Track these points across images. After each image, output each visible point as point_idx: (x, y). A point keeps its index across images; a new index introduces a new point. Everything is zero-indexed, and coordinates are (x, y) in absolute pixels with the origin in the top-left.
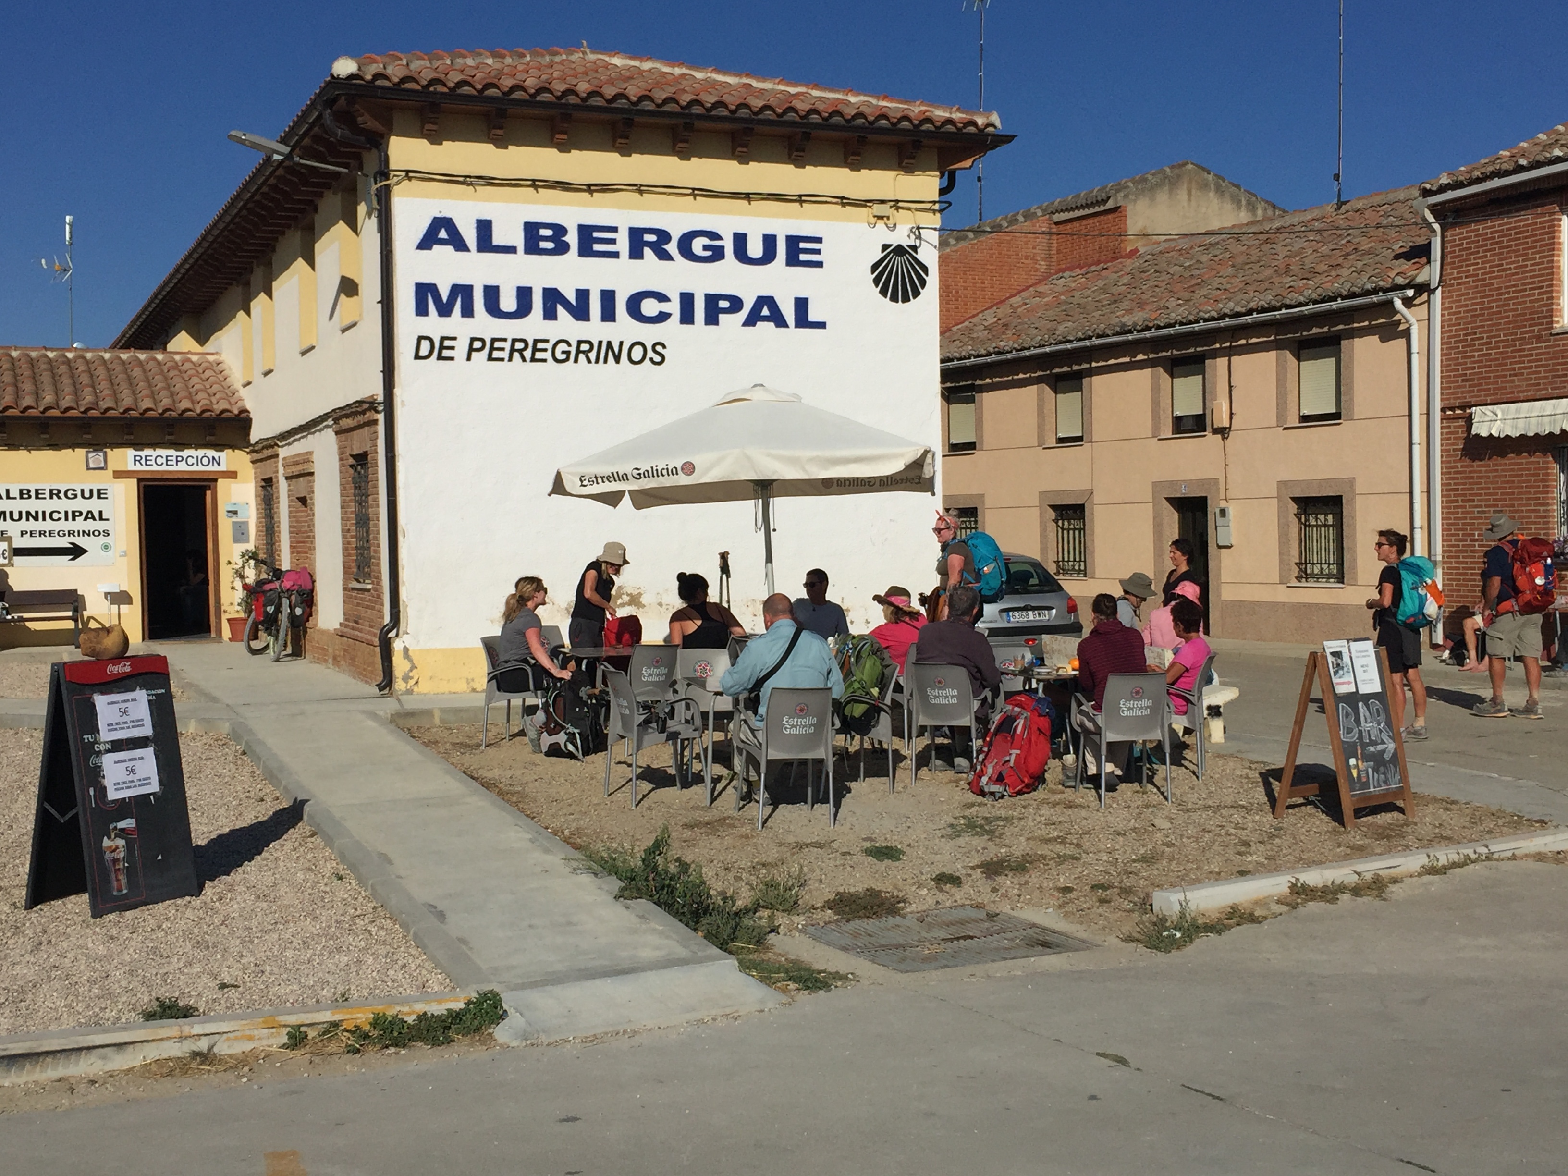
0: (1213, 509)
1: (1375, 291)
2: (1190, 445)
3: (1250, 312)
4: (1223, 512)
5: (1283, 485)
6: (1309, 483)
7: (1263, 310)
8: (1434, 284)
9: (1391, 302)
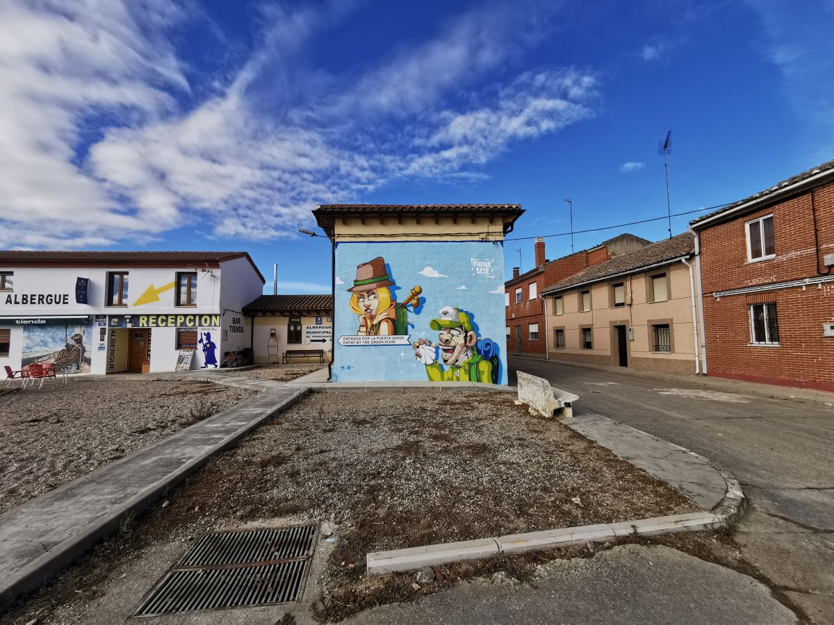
0: (627, 330)
1: (676, 257)
2: (620, 310)
3: (635, 269)
4: (630, 330)
5: (649, 321)
6: (657, 320)
7: (639, 268)
8: (697, 253)
9: (681, 261)
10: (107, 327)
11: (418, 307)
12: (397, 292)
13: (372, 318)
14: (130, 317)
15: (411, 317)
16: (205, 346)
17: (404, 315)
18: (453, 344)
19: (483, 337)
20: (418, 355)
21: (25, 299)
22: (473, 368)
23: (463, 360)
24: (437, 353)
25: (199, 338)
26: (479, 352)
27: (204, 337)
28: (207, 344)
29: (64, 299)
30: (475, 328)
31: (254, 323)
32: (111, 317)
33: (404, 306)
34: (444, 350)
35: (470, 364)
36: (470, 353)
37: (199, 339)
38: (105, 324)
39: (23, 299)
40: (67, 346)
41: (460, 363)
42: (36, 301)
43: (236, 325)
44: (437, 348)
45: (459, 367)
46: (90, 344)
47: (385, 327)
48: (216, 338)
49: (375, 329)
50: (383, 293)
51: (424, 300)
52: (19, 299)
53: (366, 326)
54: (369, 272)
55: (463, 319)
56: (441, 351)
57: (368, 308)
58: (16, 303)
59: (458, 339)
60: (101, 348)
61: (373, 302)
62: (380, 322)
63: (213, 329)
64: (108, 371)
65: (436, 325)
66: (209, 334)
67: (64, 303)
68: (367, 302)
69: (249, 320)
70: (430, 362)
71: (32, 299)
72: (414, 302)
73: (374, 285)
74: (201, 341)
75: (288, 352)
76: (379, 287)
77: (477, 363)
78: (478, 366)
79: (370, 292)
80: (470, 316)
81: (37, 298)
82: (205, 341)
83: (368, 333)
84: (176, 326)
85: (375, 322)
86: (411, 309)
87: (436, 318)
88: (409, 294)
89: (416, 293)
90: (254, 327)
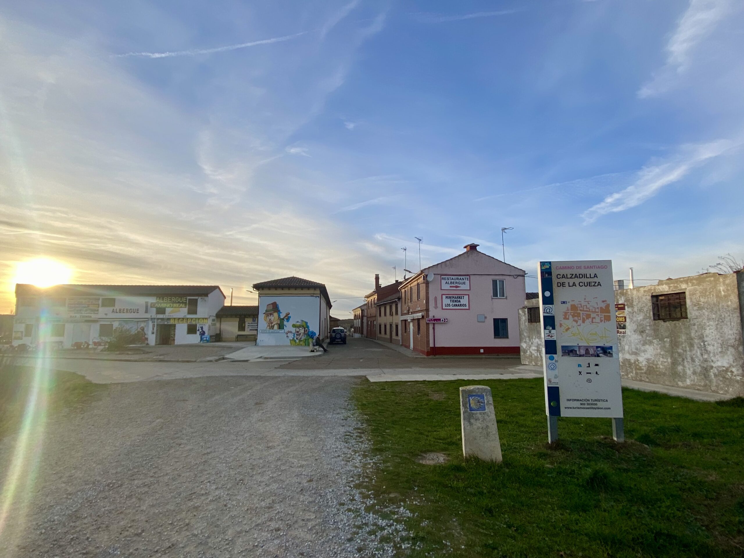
10: (156, 324)
11: (288, 320)
12: (281, 314)
13: (272, 323)
14: (166, 319)
15: (285, 323)
16: (200, 332)
17: (283, 322)
18: (300, 332)
19: (311, 330)
20: (287, 337)
21: (120, 310)
22: (307, 341)
23: (303, 338)
24: (294, 336)
25: (198, 329)
26: (309, 335)
27: (200, 329)
29: (137, 311)
30: (308, 327)
31: (221, 322)
32: (158, 319)
33: (283, 319)
34: (297, 335)
35: (306, 340)
36: (306, 336)
38: (155, 322)
39: (119, 311)
40: (138, 332)
41: (302, 339)
42: (125, 311)
43: (214, 323)
44: (294, 334)
45: (302, 341)
47: (276, 327)
48: (206, 329)
49: (272, 327)
50: (276, 314)
51: (290, 317)
52: (118, 311)
53: (269, 326)
54: (271, 307)
55: (304, 324)
56: (295, 335)
57: (270, 319)
58: (116, 312)
59: (302, 331)
60: (153, 333)
61: (272, 318)
62: (274, 325)
64: (156, 344)
65: (294, 326)
66: (202, 327)
67: (137, 313)
68: (270, 318)
69: (219, 319)
70: (291, 339)
71: (123, 311)
72: (287, 317)
73: (273, 312)
74: (199, 330)
75: (239, 335)
76: (274, 312)
77: (308, 339)
78: (308, 340)
79: (271, 314)
80: (306, 323)
81: (125, 310)
82: (200, 330)
83: (270, 329)
84: (187, 323)
85: (272, 325)
86: (286, 320)
87: (295, 323)
88: (285, 315)
89: (287, 314)
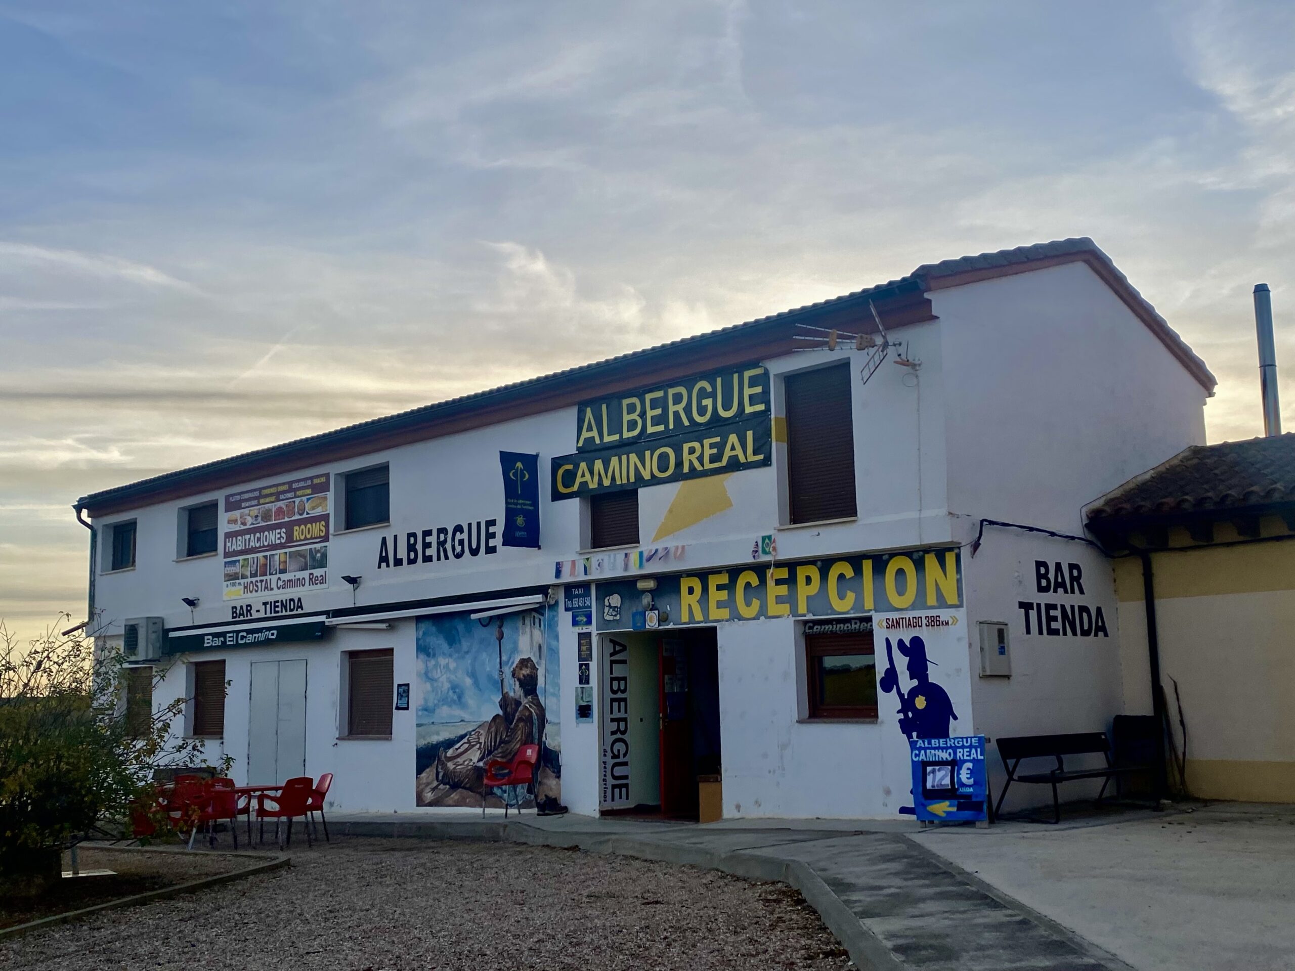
10: (593, 629)
14: (651, 584)
16: (907, 704)
27: (902, 662)
28: (914, 693)
29: (487, 535)
31: (1158, 589)
32: (605, 587)
37: (880, 673)
38: (589, 622)
39: (410, 549)
40: (505, 703)
42: (433, 552)
43: (1059, 598)
46: (556, 695)
58: (398, 562)
60: (584, 711)
63: (934, 622)
64: (609, 806)
66: (917, 642)
67: (488, 550)
71: (425, 547)
74: (890, 681)
81: (434, 541)
82: (907, 683)
84: (794, 612)
90: (1160, 605)
